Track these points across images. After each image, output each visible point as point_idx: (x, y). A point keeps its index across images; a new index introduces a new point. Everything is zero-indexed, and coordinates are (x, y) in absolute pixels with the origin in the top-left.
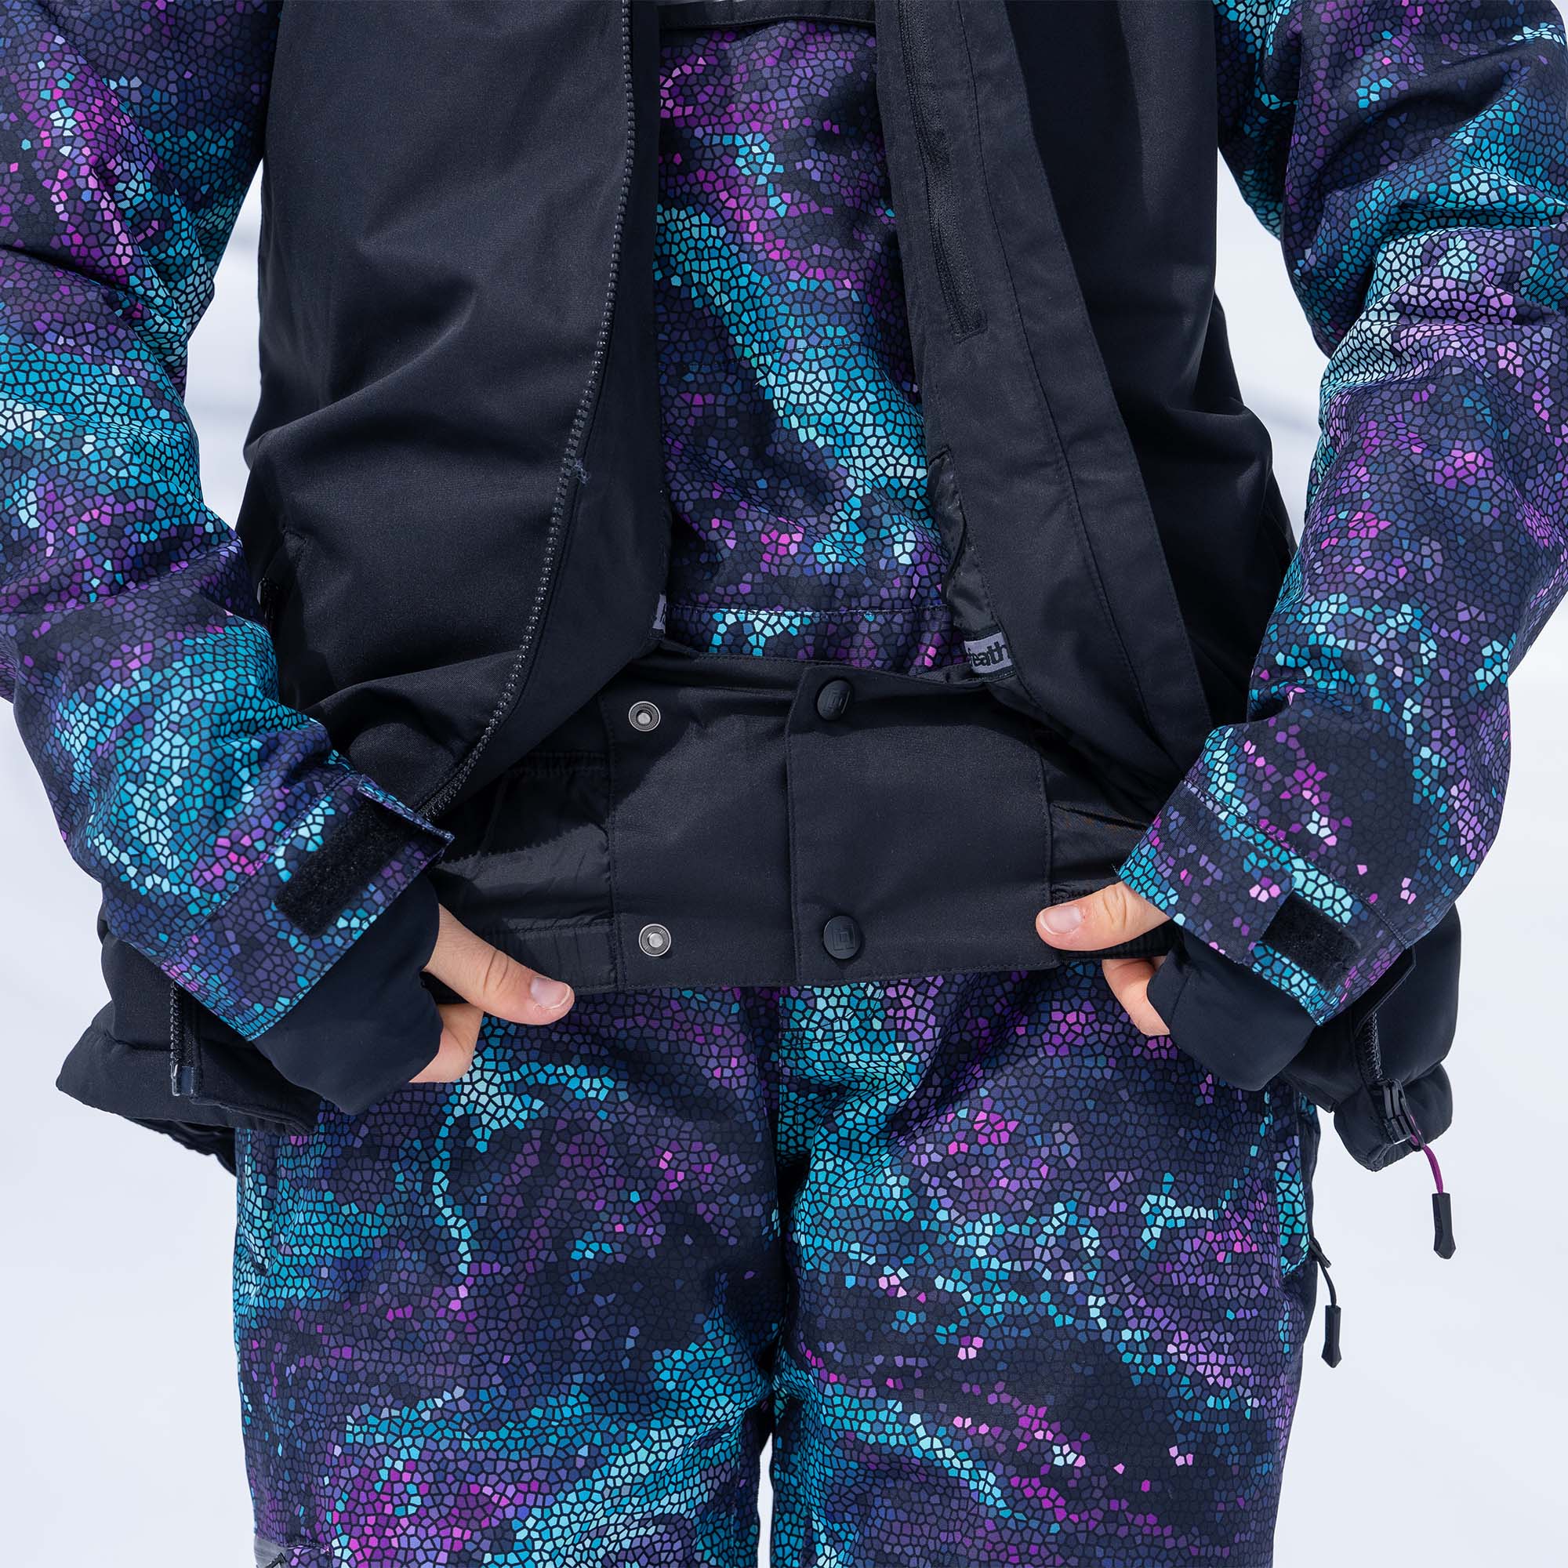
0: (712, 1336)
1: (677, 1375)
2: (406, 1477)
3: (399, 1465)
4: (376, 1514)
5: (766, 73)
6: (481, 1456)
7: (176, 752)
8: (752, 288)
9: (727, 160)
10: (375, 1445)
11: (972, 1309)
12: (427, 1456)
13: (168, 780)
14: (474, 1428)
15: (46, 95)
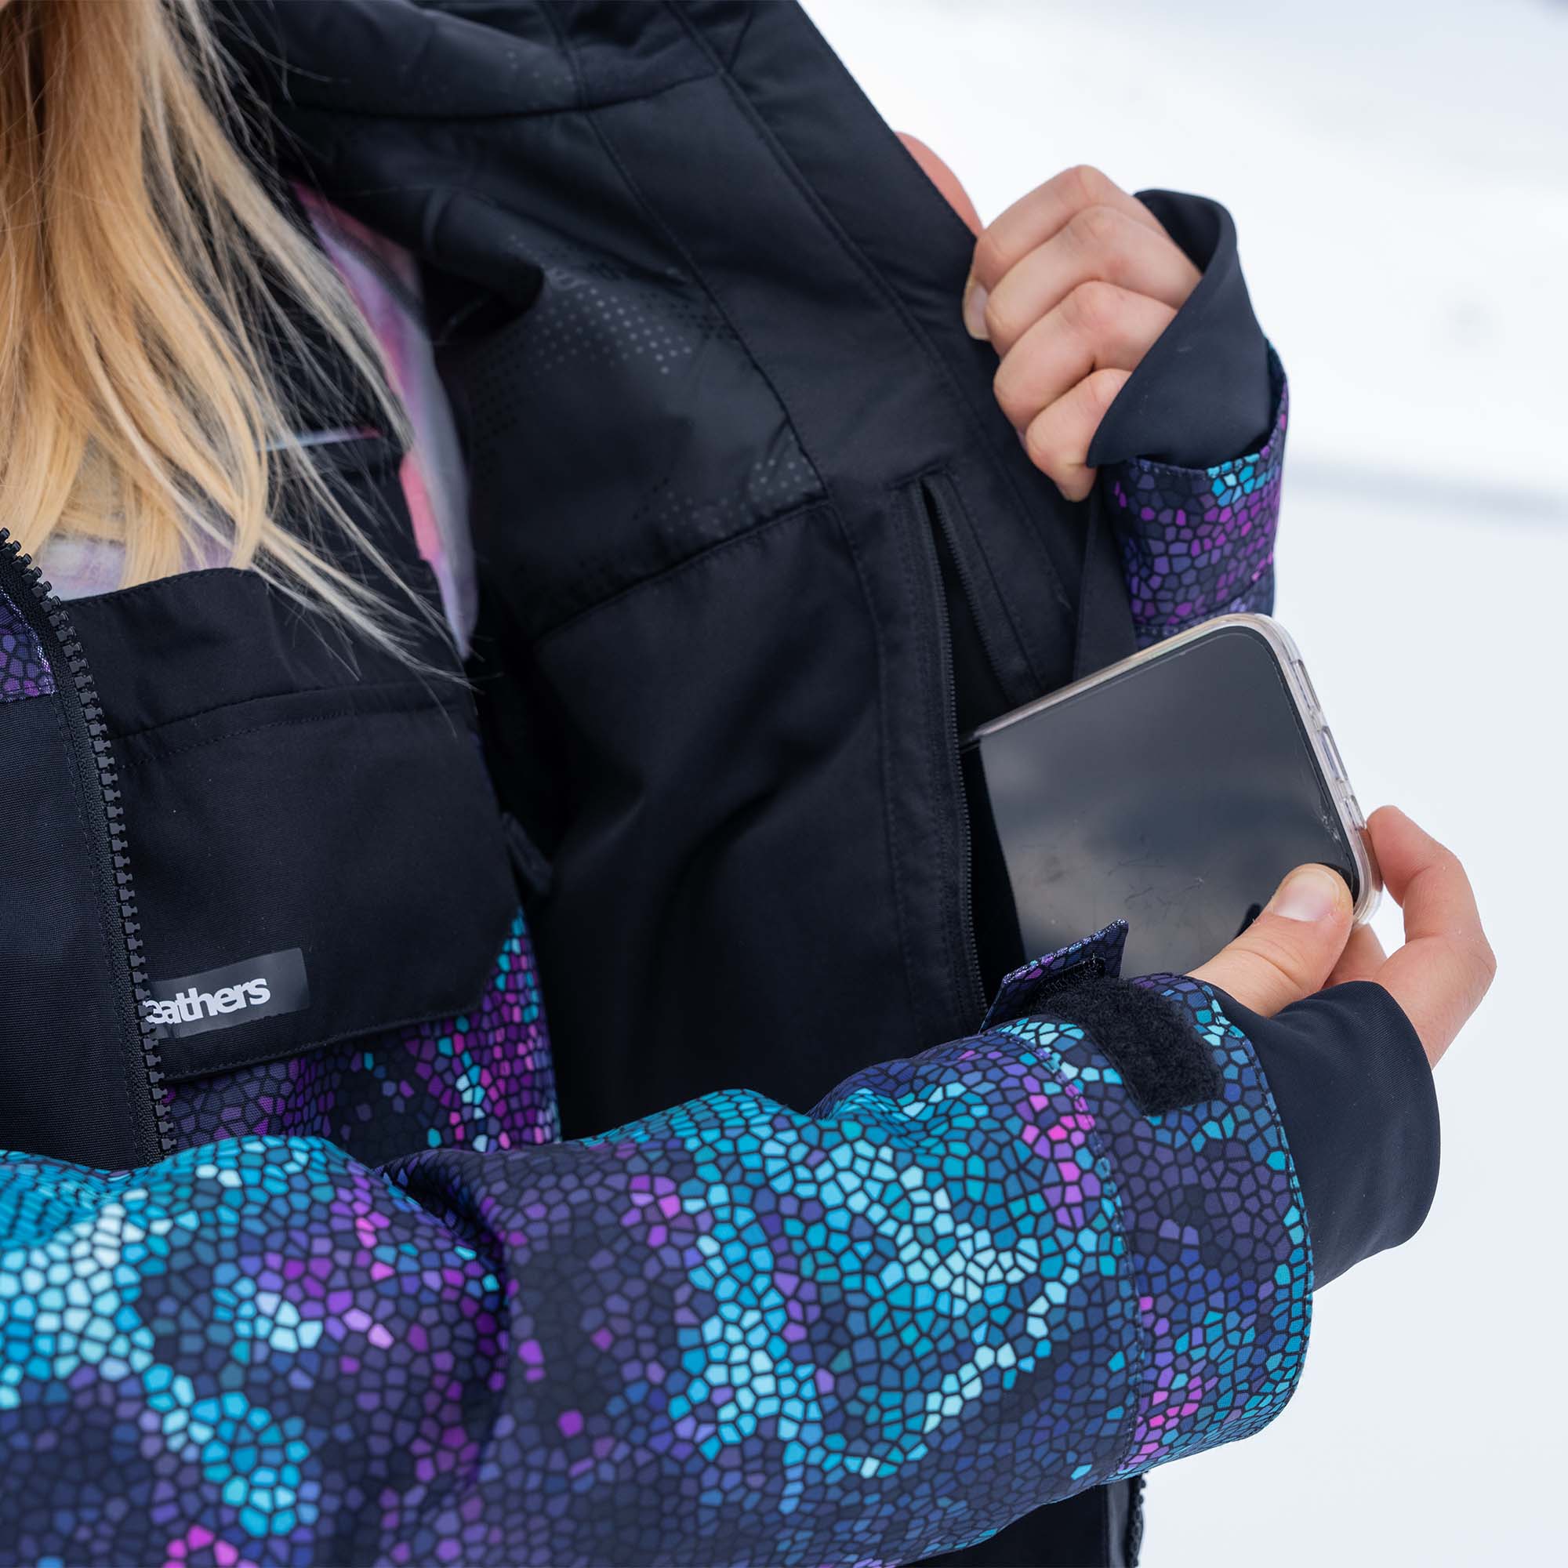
7: (862, 1167)
13: (906, 1193)
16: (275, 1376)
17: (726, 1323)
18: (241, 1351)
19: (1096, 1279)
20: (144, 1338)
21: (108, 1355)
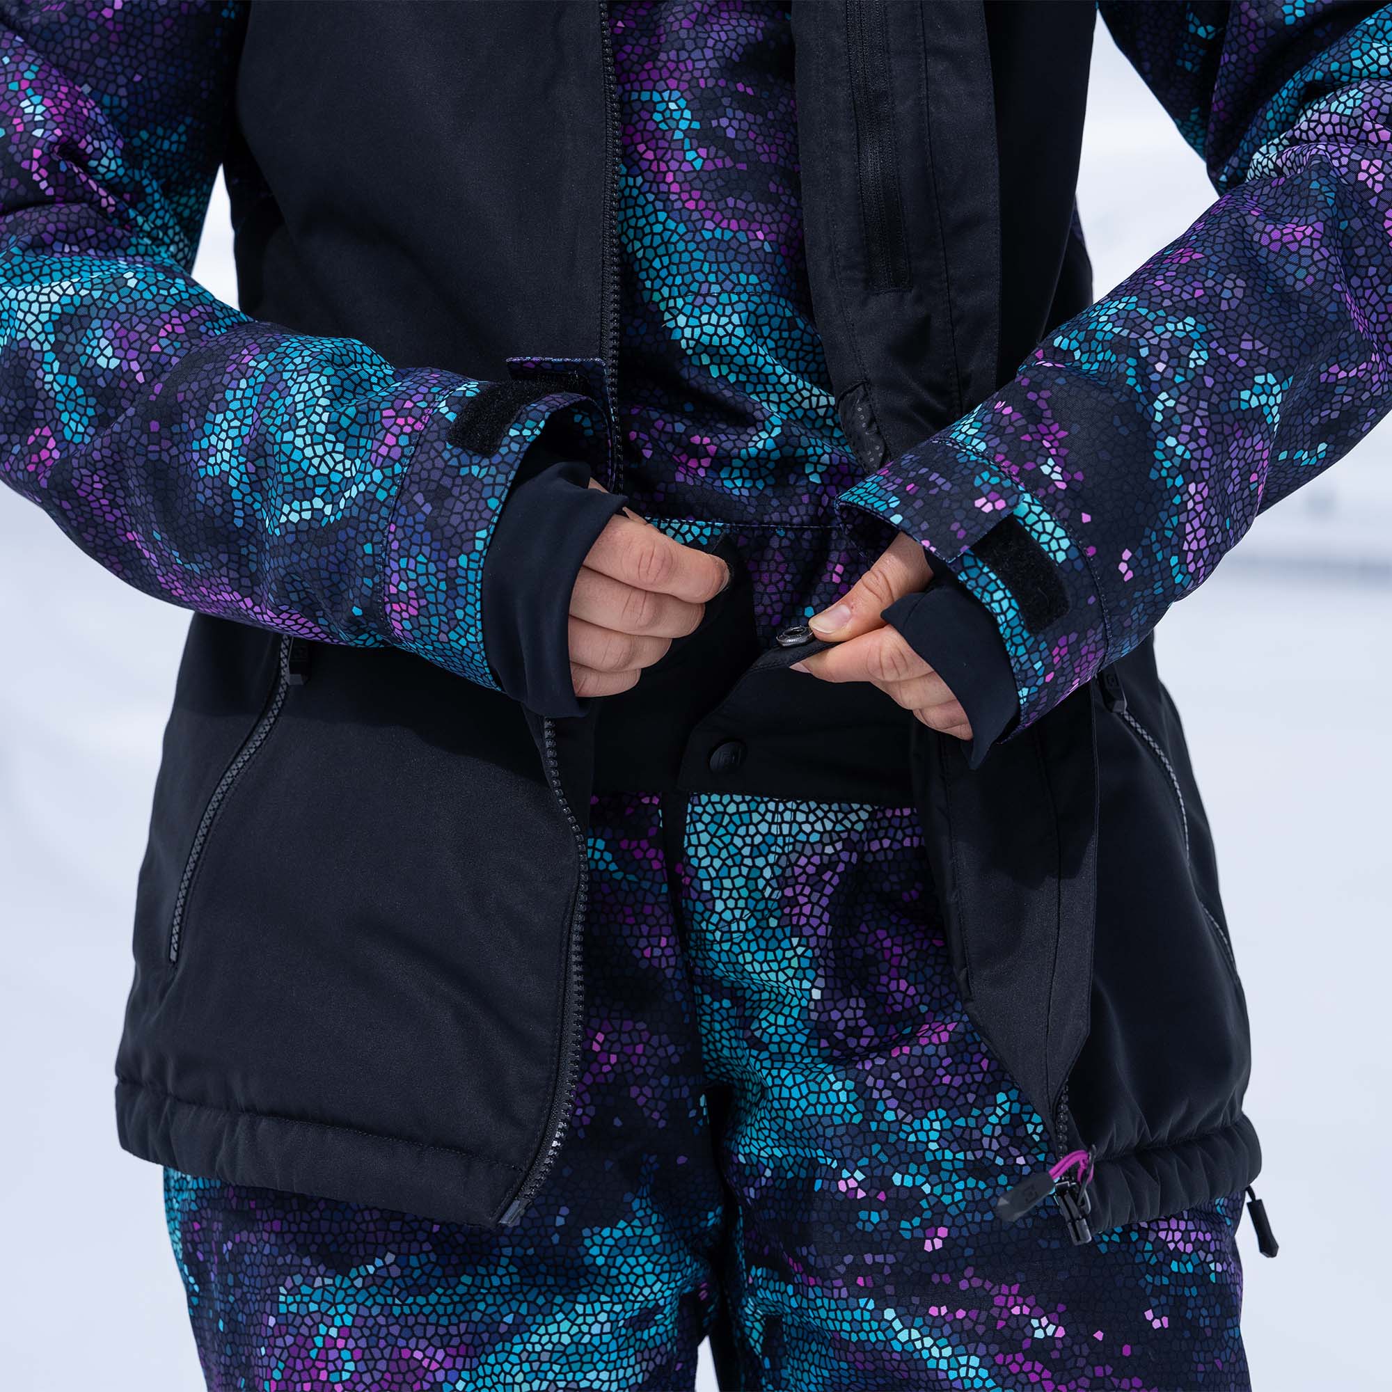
0: (640, 1214)
1: (606, 1250)
2: (340, 1343)
3: (333, 1332)
4: (312, 1381)
5: (683, 34)
6: (411, 1321)
8: (667, 235)
9: (645, 115)
10: (309, 1314)
11: (933, 1200)
12: (360, 1322)
14: (404, 1294)
15: (14, 86)
16: (92, 376)
17: (225, 419)
18: (83, 359)
19: (371, 497)
20: (52, 338)
21: (35, 338)
